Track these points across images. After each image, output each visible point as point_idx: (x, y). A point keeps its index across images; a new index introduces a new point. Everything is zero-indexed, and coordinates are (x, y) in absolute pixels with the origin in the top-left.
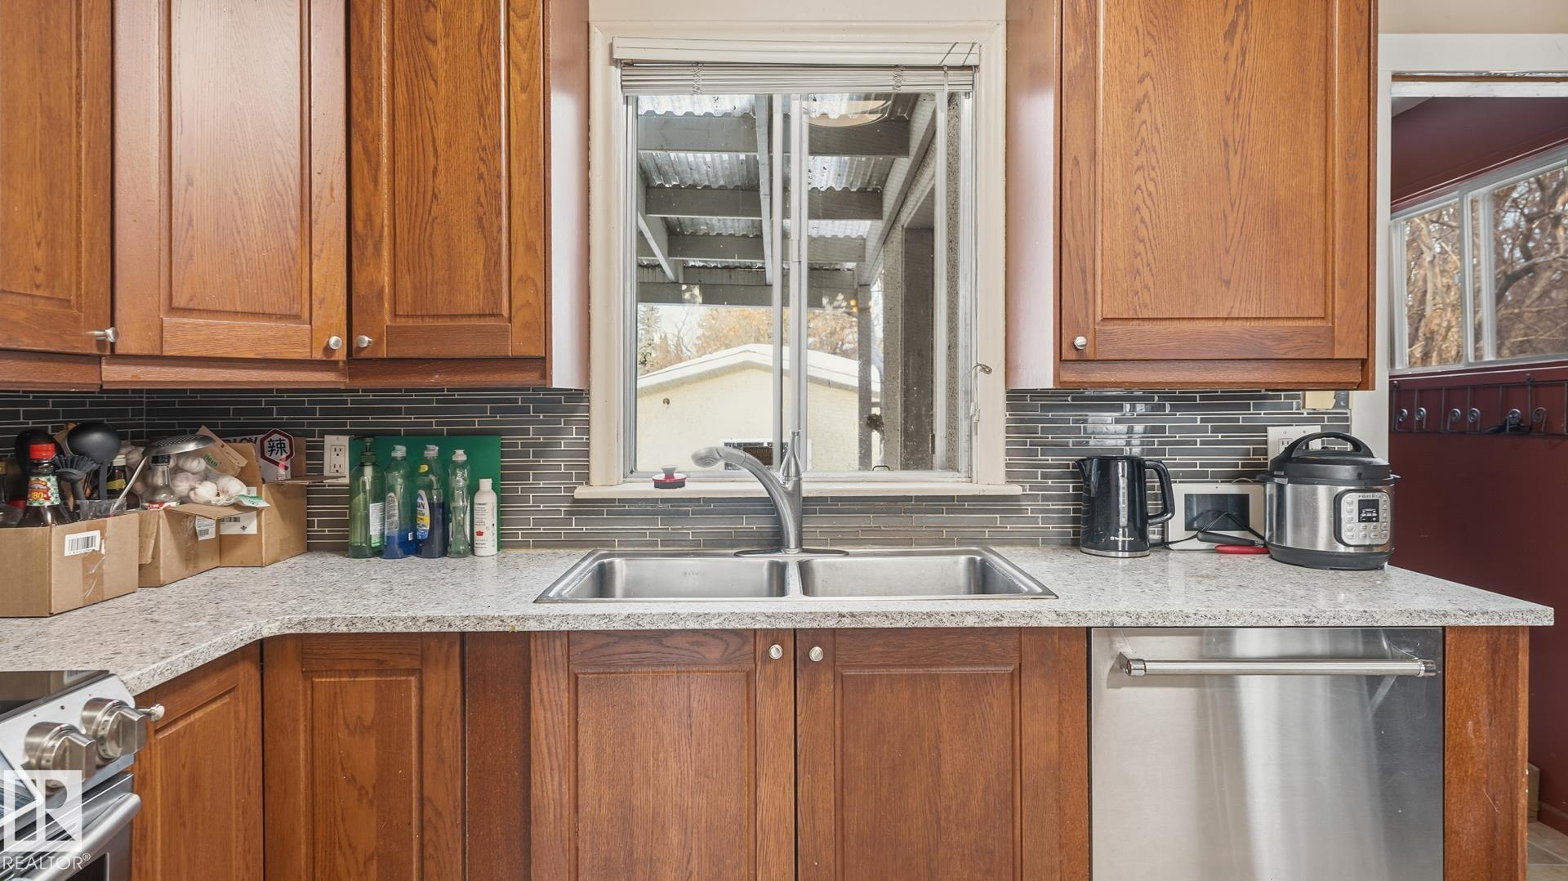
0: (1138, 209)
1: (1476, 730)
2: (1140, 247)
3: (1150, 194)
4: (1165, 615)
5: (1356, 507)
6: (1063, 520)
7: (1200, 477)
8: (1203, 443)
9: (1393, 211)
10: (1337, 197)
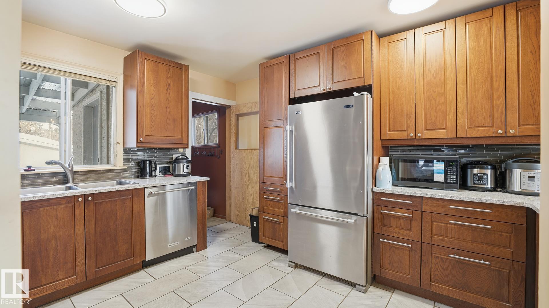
0: (152, 117)
1: (201, 196)
2: (152, 123)
3: (154, 114)
4: (157, 184)
5: (186, 166)
6: (135, 173)
7: (162, 164)
8: (162, 158)
9: (192, 117)
10: (183, 119)
